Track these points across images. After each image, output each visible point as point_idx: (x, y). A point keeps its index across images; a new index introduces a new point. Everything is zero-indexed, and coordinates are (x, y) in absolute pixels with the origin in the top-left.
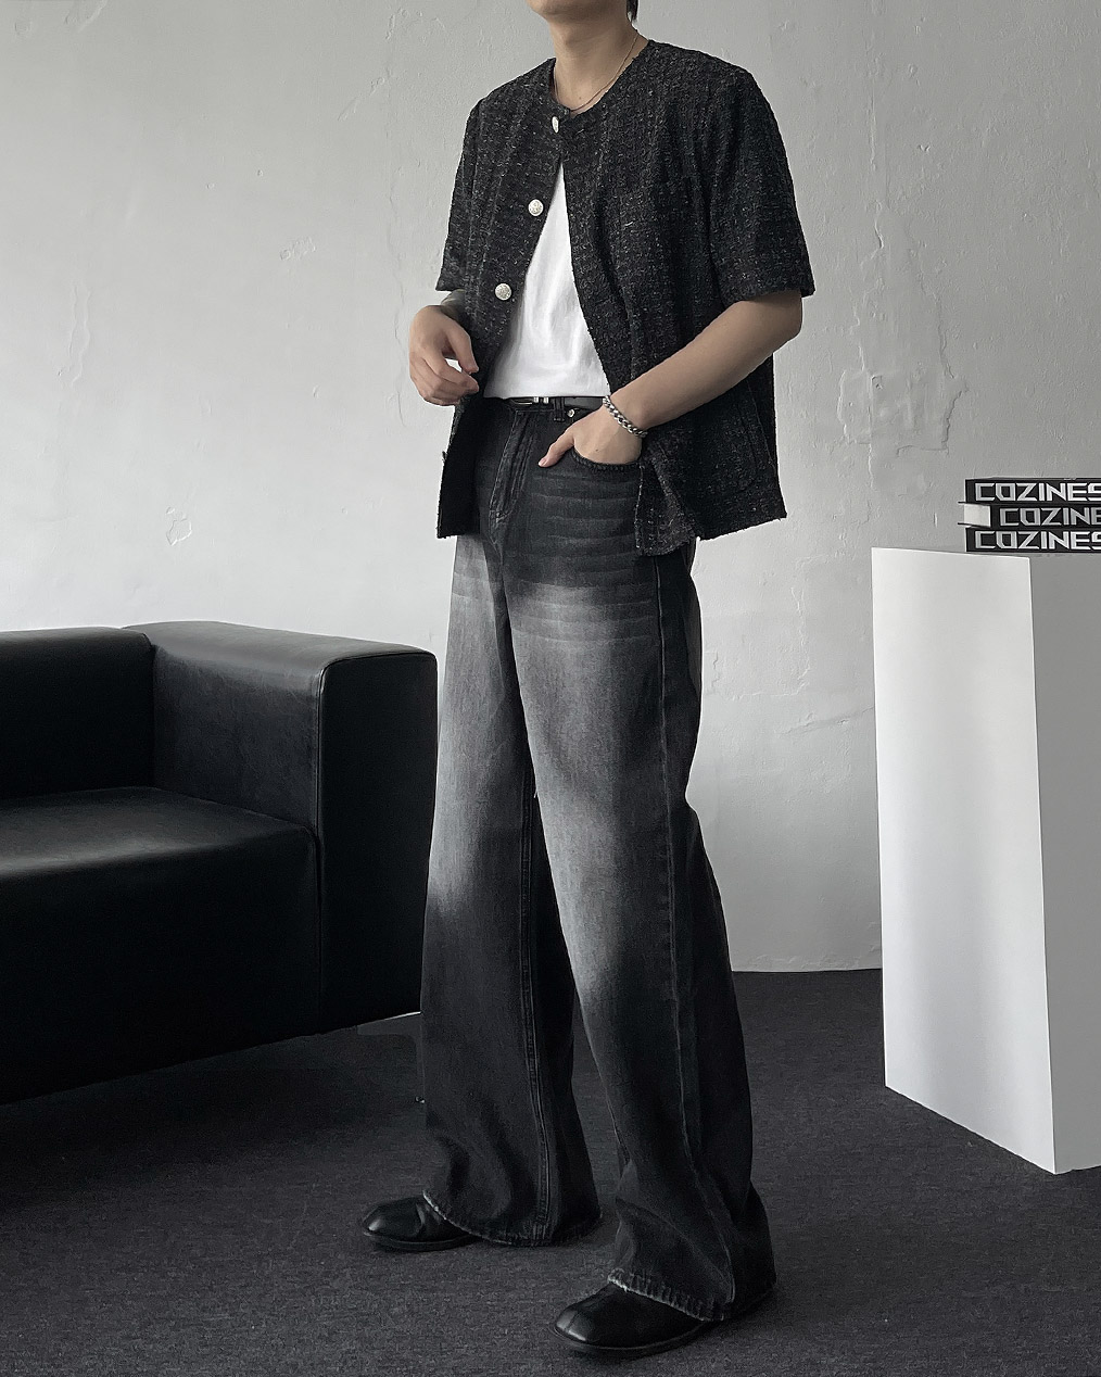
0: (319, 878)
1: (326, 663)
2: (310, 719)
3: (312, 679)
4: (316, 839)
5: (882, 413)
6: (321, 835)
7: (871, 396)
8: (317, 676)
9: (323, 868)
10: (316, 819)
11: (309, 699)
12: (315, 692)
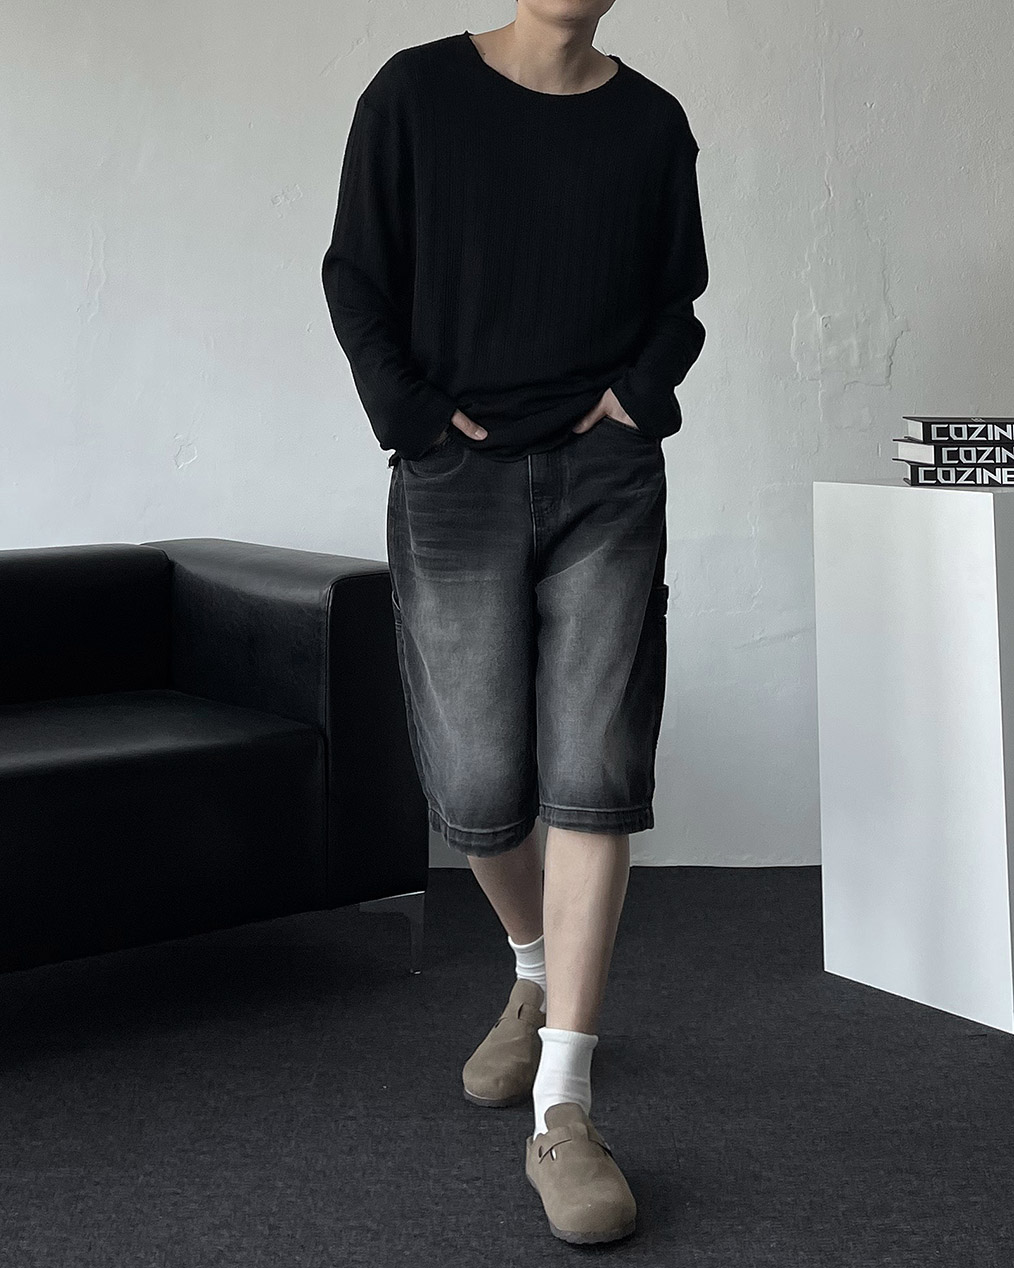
0: (327, 770)
1: (332, 580)
2: (319, 630)
3: (321, 595)
4: (324, 736)
5: (832, 351)
6: (328, 733)
7: (821, 335)
8: (325, 592)
9: (331, 763)
10: (324, 719)
11: (317, 611)
12: (324, 606)
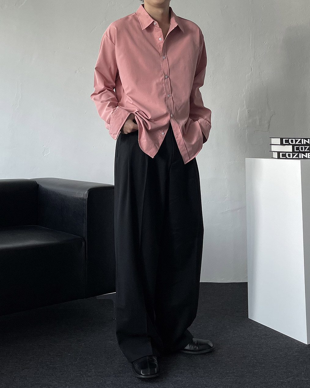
0: (86, 253)
1: (88, 189)
2: (84, 205)
3: (84, 194)
4: (85, 241)
5: (251, 120)
6: (86, 240)
7: (247, 115)
8: (86, 193)
9: (87, 249)
10: (85, 235)
11: (83, 199)
12: (85, 198)
